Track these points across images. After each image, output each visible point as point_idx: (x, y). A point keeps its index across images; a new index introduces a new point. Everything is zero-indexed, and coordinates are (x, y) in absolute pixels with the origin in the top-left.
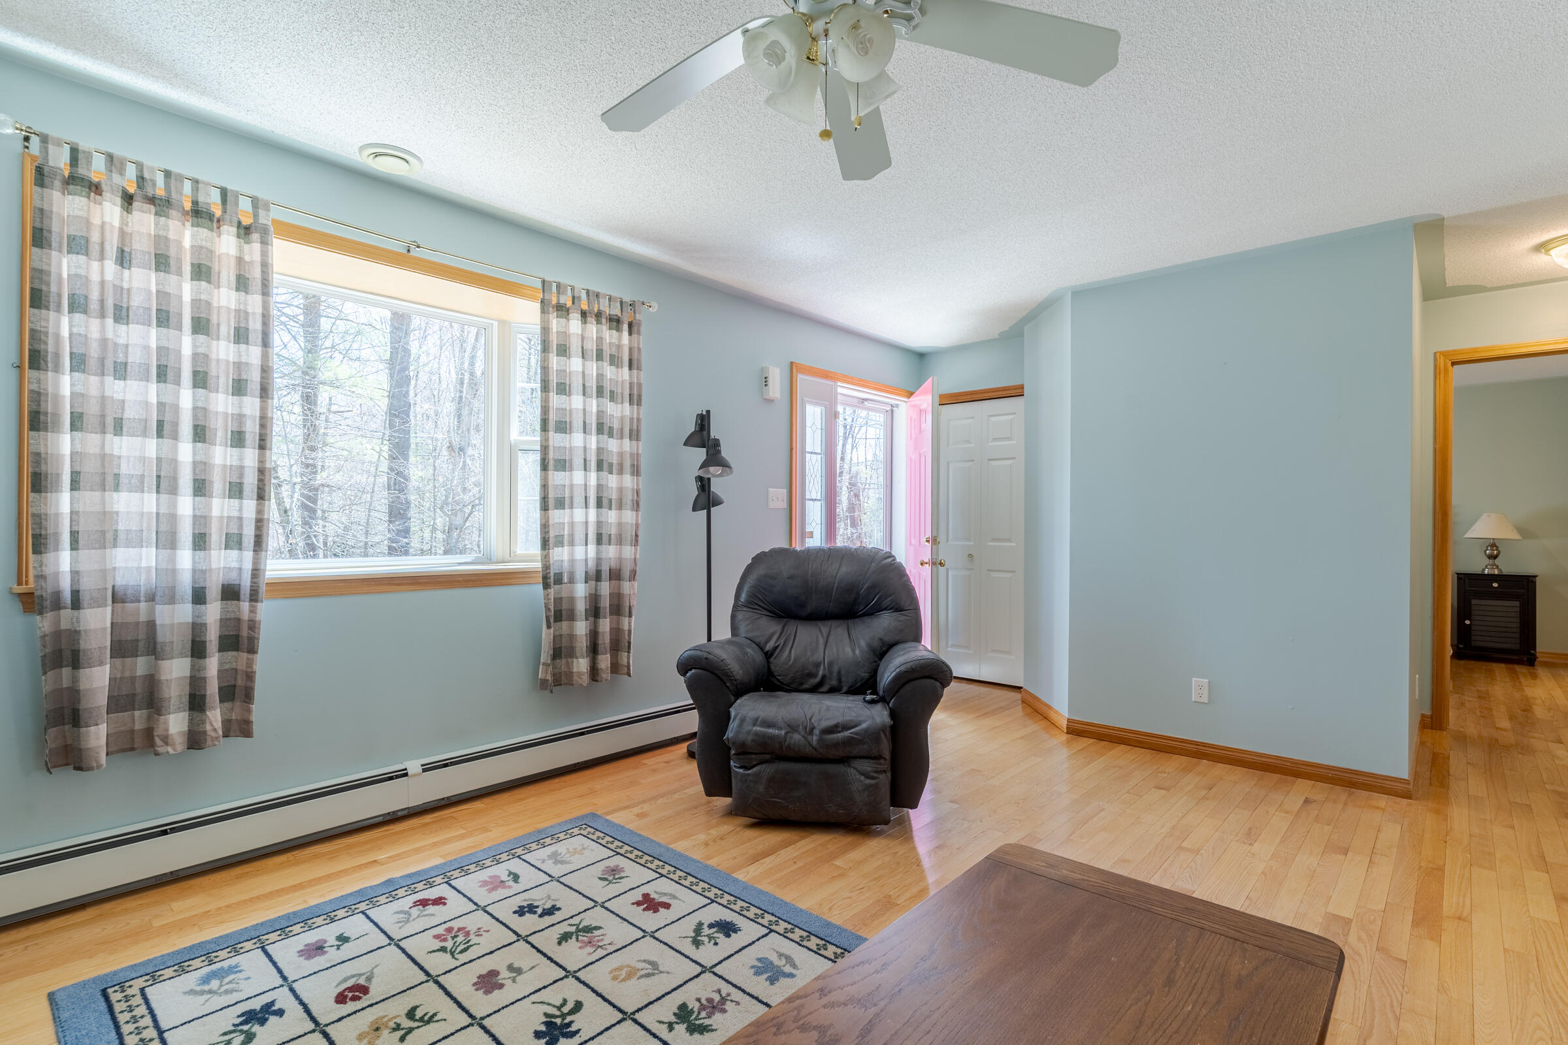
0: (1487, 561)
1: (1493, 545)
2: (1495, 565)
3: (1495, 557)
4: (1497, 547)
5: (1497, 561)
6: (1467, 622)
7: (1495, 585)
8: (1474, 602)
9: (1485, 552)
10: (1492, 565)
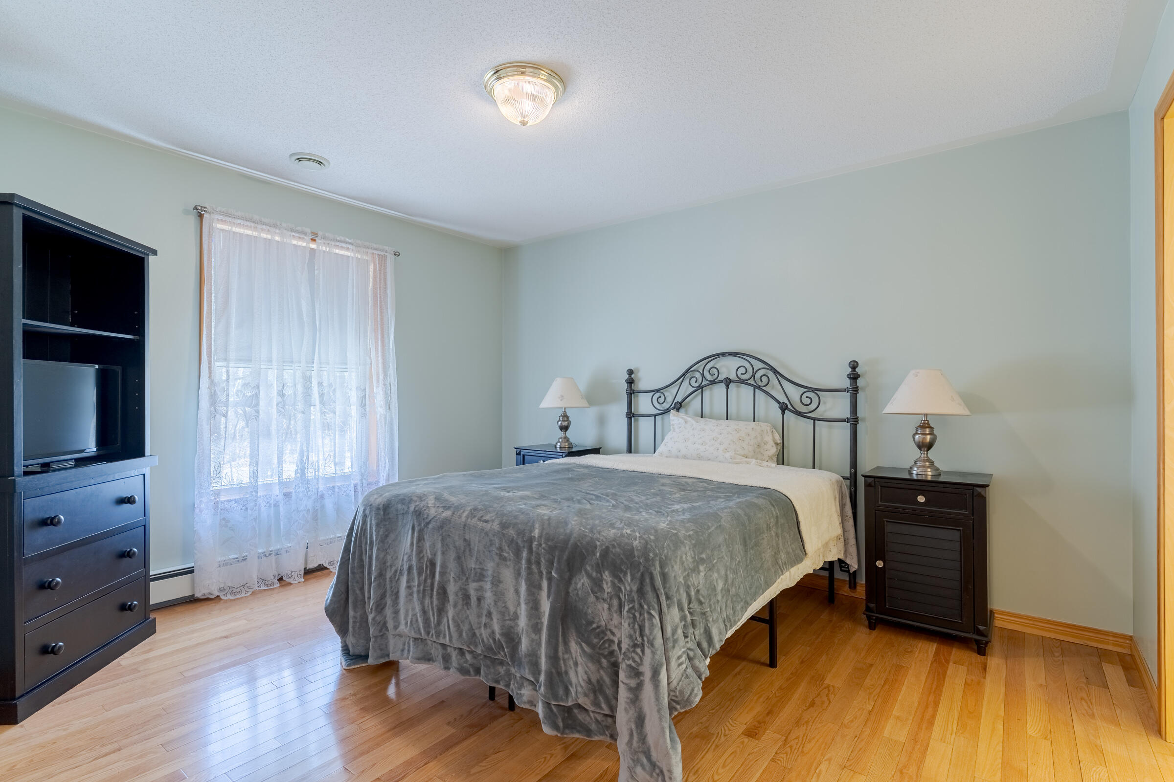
0: (916, 453)
1: (925, 425)
2: (929, 460)
3: (929, 446)
4: (931, 429)
5: (932, 454)
6: (880, 564)
7: (921, 499)
8: (889, 528)
9: (914, 435)
10: (924, 461)
